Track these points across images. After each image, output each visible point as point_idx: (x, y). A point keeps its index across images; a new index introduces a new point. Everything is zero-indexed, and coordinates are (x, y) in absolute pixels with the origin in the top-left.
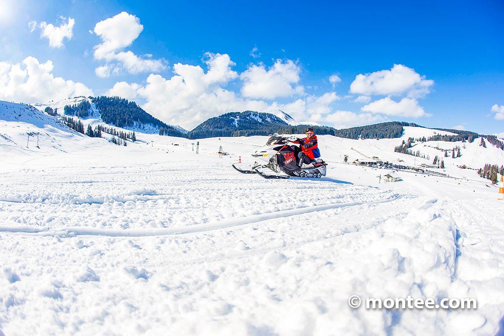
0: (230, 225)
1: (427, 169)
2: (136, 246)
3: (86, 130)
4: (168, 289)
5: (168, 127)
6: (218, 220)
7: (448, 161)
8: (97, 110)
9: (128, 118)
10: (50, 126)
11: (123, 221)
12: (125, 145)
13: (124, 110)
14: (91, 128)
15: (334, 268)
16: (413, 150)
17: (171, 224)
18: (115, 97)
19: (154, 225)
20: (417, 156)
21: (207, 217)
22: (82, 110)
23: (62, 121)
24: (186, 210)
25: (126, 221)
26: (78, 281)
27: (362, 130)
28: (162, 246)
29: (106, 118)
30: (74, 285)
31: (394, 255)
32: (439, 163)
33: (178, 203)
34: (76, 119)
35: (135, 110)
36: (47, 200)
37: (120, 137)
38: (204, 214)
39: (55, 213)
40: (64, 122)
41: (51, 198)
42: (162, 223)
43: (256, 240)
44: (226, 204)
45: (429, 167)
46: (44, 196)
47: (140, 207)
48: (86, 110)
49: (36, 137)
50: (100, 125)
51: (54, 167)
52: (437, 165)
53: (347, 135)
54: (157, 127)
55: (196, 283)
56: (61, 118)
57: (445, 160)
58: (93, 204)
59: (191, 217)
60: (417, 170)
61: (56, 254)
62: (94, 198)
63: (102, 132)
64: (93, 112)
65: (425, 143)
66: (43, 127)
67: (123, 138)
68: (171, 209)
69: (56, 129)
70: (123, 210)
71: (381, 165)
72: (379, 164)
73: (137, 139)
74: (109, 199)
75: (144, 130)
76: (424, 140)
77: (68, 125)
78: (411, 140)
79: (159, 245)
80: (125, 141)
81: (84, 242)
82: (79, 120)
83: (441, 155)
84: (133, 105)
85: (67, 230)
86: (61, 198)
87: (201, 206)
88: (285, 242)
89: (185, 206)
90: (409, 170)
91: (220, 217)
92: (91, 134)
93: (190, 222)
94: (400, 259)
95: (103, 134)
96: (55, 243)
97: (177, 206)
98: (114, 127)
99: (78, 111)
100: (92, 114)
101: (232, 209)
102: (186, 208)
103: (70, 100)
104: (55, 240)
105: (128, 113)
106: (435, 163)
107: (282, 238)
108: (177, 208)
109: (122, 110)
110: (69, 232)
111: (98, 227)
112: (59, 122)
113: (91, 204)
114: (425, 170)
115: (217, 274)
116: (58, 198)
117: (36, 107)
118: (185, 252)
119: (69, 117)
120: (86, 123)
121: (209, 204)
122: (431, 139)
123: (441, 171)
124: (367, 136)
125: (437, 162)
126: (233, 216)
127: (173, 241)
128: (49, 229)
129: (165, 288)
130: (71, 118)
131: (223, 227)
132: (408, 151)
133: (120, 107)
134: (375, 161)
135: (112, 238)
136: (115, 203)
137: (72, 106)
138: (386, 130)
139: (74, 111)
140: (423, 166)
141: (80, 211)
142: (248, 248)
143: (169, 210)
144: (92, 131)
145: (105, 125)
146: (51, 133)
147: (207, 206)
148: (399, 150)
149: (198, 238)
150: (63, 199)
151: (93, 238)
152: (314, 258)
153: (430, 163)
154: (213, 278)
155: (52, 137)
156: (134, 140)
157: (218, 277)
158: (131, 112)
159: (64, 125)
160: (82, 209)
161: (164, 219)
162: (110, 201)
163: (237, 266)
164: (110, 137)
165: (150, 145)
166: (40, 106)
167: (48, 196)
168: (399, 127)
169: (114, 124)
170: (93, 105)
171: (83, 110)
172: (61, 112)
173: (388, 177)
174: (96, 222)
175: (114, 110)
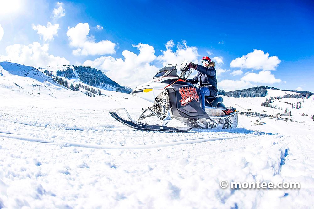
0: (160, 146)
1: (281, 116)
2: (107, 153)
3: (70, 86)
4: (128, 172)
5: (121, 87)
6: (153, 143)
7: (294, 111)
8: (77, 74)
9: (97, 80)
10: (47, 82)
11: (98, 141)
12: (94, 97)
13: (94, 75)
14: (73, 85)
15: (213, 167)
16: (273, 104)
17: (126, 144)
18: (89, 67)
19: (116, 144)
20: (275, 108)
21: (146, 142)
22: (67, 73)
23: (55, 79)
24: (133, 137)
25: (99, 141)
26: (78, 167)
27: (242, 92)
28: (122, 154)
29: (83, 79)
30: (76, 169)
31: (243, 160)
32: (288, 113)
33: (129, 133)
34: (64, 79)
35: (101, 75)
36: (48, 126)
37: (91, 92)
38: (144, 140)
39: (55, 133)
40: (56, 80)
41: (51, 125)
42: (121, 143)
43: (174, 154)
44: (157, 135)
45: (282, 115)
46: (47, 123)
47: (106, 134)
48: (70, 74)
49: (38, 87)
50: (79, 84)
51: (49, 107)
52: (287, 114)
53: (233, 95)
54: (115, 86)
55: (142, 171)
56: (54, 77)
57: (292, 110)
58: (77, 131)
59: (137, 141)
60: (275, 117)
61: (61, 154)
62: (78, 127)
63: (80, 88)
64: (74, 75)
65: (280, 100)
66: (43, 82)
67: (93, 92)
68: (124, 136)
69: (51, 84)
70: (96, 135)
71: (253, 114)
72: (252, 114)
73: (101, 93)
74: (87, 128)
75: (106, 88)
76: (279, 98)
77: (59, 82)
78: (272, 98)
79: (121, 154)
80: (94, 94)
81: (77, 150)
82: (65, 79)
83: (289, 107)
84: (100, 72)
85: (65, 143)
86: (57, 125)
87: (143, 135)
88: (189, 156)
89: (133, 135)
90: (269, 117)
91: (154, 142)
92: (73, 88)
93: (137, 144)
94: (246, 163)
95: (81, 89)
96: (59, 149)
97: (128, 135)
98: (87, 85)
99: (65, 74)
100: (74, 77)
101: (160, 138)
102: (134, 136)
103: (61, 67)
104: (59, 147)
105: (96, 77)
106: (286, 112)
107: (188, 153)
108: (128, 136)
109: (93, 75)
110: (66, 144)
111: (83, 143)
112: (53, 80)
113: (76, 130)
114: (280, 117)
115: (152, 168)
116: (56, 125)
117: (39, 69)
118: (135, 158)
119: (60, 77)
120: (70, 81)
121: (147, 135)
122: (283, 97)
123: (289, 117)
124: (244, 96)
125: (287, 112)
126: (161, 142)
127: (128, 152)
128: (54, 141)
129: (126, 172)
130: (61, 77)
131: (155, 147)
132: (269, 105)
133: (92, 73)
134: (249, 112)
135: (93, 149)
136: (91, 131)
137: (61, 71)
138: (256, 92)
139: (62, 74)
140: (279, 114)
141: (70, 134)
142: (169, 157)
143: (123, 137)
144: (73, 87)
145: (82, 84)
146: (48, 86)
147: (146, 136)
148: (264, 104)
149: (141, 152)
150: (59, 126)
151: (81, 148)
152: (203, 162)
153: (283, 112)
154: (151, 169)
155: (48, 88)
156: (100, 94)
157: (153, 169)
158: (99, 77)
159: (56, 82)
160: (71, 133)
161: (121, 141)
162: (88, 129)
163: (163, 165)
164: (85, 91)
165: (110, 98)
166: (41, 69)
167: (49, 123)
168: (264, 90)
169: (88, 83)
170: (75, 71)
171: (69, 73)
172: (55, 73)
173: (257, 122)
174: (81, 141)
175: (88, 75)
